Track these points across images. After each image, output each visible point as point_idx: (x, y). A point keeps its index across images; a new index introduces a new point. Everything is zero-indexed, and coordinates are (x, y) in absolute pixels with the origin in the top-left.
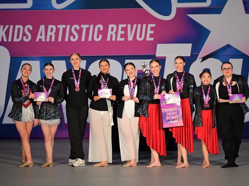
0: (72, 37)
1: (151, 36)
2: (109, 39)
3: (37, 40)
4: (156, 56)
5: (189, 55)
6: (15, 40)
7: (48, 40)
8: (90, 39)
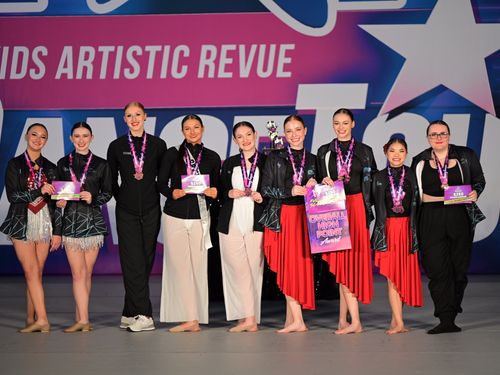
0: (127, 71)
1: (286, 68)
2: (201, 74)
3: (58, 76)
4: (297, 108)
5: (363, 107)
6: (14, 76)
7: (79, 76)
8: (163, 75)
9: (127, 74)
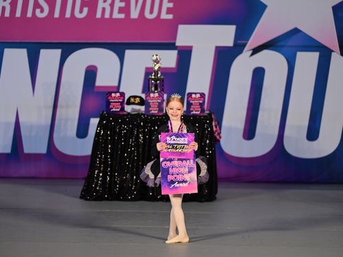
0: (38, 11)
1: (169, 11)
2: (99, 15)
4: (177, 44)
5: (231, 44)
8: (68, 15)
9: (38, 13)
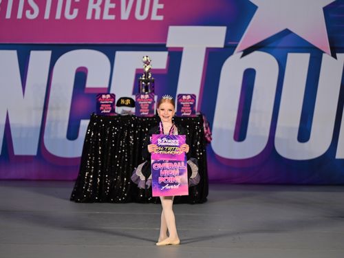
2: (89, 16)
4: (167, 46)
5: (222, 45)
8: (58, 16)
9: (29, 15)
